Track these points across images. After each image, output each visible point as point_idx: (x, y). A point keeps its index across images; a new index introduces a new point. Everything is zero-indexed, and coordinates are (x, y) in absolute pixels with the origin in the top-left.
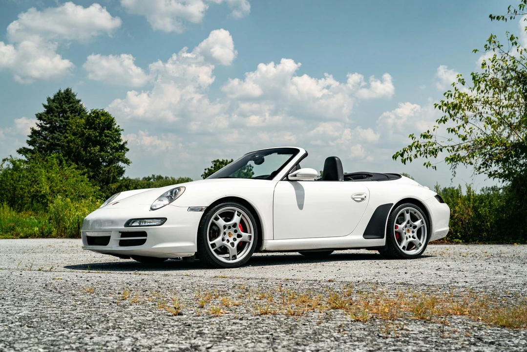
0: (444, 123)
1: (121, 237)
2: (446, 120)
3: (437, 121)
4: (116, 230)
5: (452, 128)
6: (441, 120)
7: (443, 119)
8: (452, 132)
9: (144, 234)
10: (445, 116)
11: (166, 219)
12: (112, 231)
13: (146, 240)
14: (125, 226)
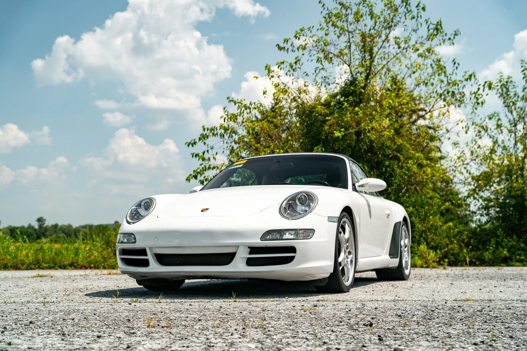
0: (193, 146)
1: (250, 253)
2: (195, 143)
3: (186, 144)
4: (244, 245)
5: (197, 153)
6: (190, 143)
7: (193, 142)
8: (196, 157)
9: (293, 249)
10: (195, 140)
11: (313, 231)
12: (239, 246)
13: (294, 257)
14: (261, 239)
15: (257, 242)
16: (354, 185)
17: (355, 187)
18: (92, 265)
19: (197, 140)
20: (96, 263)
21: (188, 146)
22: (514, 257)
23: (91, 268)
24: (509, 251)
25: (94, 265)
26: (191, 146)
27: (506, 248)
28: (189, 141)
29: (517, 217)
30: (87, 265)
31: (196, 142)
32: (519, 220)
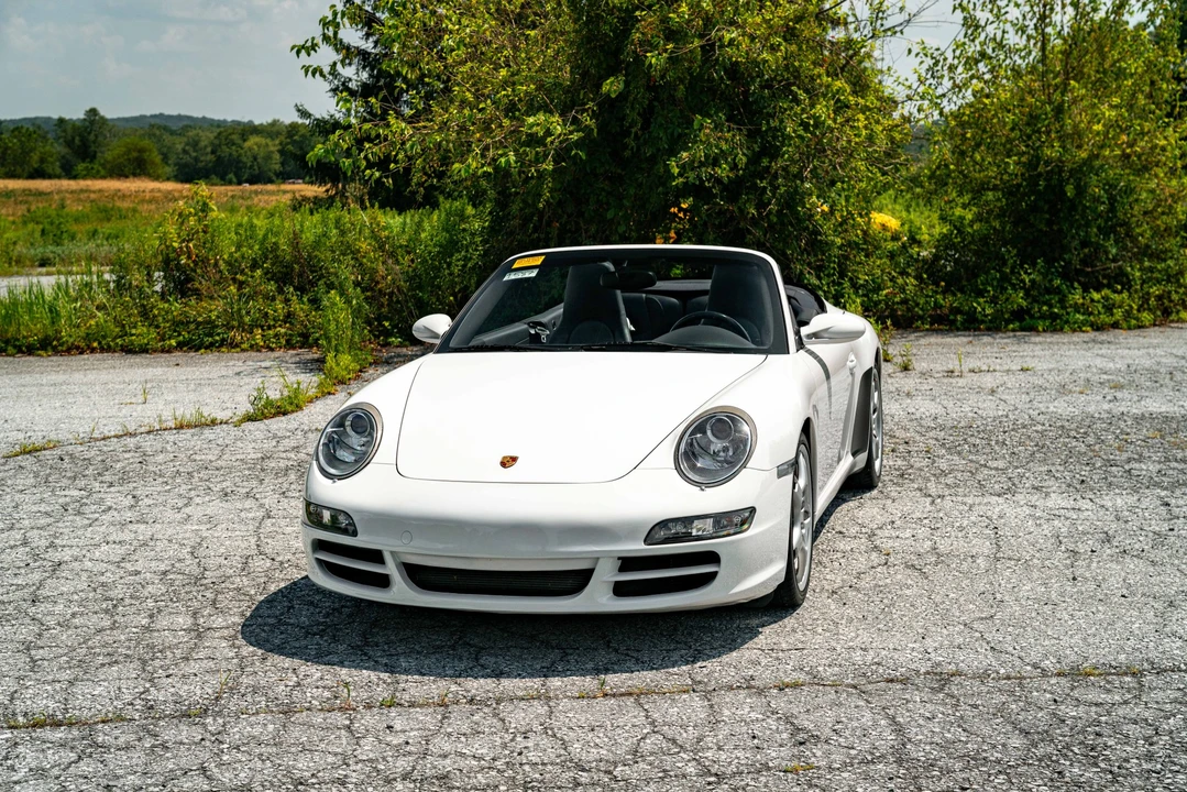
0: (309, 55)
2: (314, 47)
3: (292, 49)
4: (610, 555)
6: (303, 47)
7: (309, 44)
8: (314, 75)
9: (712, 557)
10: (313, 39)
11: (753, 510)
12: (598, 558)
13: (715, 574)
14: (645, 541)
15: (638, 547)
16: (797, 333)
17: (800, 338)
18: (95, 344)
19: (319, 40)
20: (104, 337)
21: (298, 53)
22: (1037, 309)
23: (93, 350)
24: (1027, 294)
25: (100, 343)
26: (303, 52)
27: (1021, 288)
28: (302, 43)
29: (1047, 216)
30: (82, 345)
31: (316, 45)
32: (1050, 223)
